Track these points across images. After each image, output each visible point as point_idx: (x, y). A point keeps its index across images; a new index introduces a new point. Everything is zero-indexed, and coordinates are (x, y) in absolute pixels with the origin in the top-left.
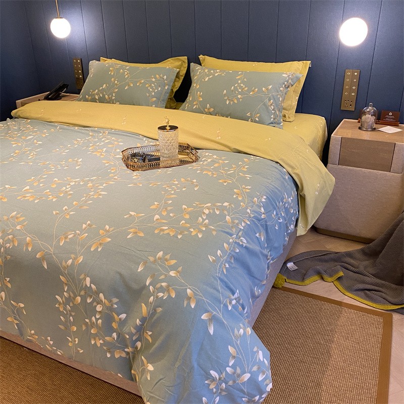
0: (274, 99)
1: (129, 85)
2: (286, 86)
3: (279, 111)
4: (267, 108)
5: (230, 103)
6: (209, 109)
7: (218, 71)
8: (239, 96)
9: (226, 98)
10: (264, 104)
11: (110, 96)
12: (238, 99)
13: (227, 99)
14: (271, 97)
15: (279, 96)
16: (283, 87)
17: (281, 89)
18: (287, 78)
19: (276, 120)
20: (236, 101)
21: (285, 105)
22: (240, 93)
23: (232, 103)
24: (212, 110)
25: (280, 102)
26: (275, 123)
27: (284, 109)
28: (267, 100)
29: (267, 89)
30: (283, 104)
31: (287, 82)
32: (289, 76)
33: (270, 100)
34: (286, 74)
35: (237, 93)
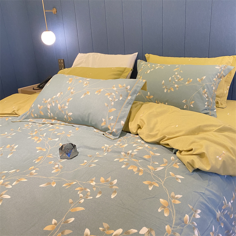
0: (208, 88)
2: (219, 77)
3: (213, 98)
4: (202, 96)
6: (149, 96)
7: (158, 65)
8: (176, 86)
10: (199, 93)
12: (175, 88)
13: (165, 88)
14: (205, 87)
15: (212, 86)
16: (216, 78)
17: (214, 79)
18: (220, 70)
19: (210, 107)
20: (173, 90)
21: (217, 93)
22: (176, 83)
23: (169, 91)
24: (152, 97)
25: (213, 91)
26: (209, 110)
27: (217, 96)
28: (201, 89)
29: (202, 80)
30: (216, 93)
31: (220, 73)
32: (221, 68)
33: (204, 89)
34: (219, 66)
35: (174, 82)
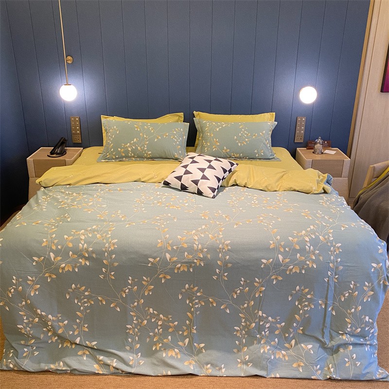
1: (157, 138)
4: (266, 146)
5: (241, 145)
6: (226, 150)
8: (246, 140)
9: (238, 142)
10: (264, 144)
11: (142, 148)
12: (246, 142)
20: (245, 143)
22: (246, 138)
23: (242, 144)
24: (229, 150)
28: (265, 141)
29: (263, 133)
33: (266, 141)
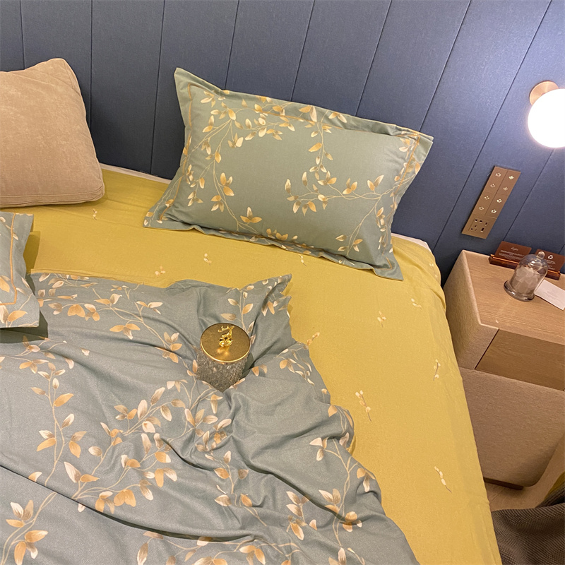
5: (299, 209)
6: (250, 218)
8: (321, 197)
9: (291, 199)
12: (318, 203)
13: (293, 202)
20: (313, 209)
22: (321, 190)
24: (258, 219)
35: (315, 188)
